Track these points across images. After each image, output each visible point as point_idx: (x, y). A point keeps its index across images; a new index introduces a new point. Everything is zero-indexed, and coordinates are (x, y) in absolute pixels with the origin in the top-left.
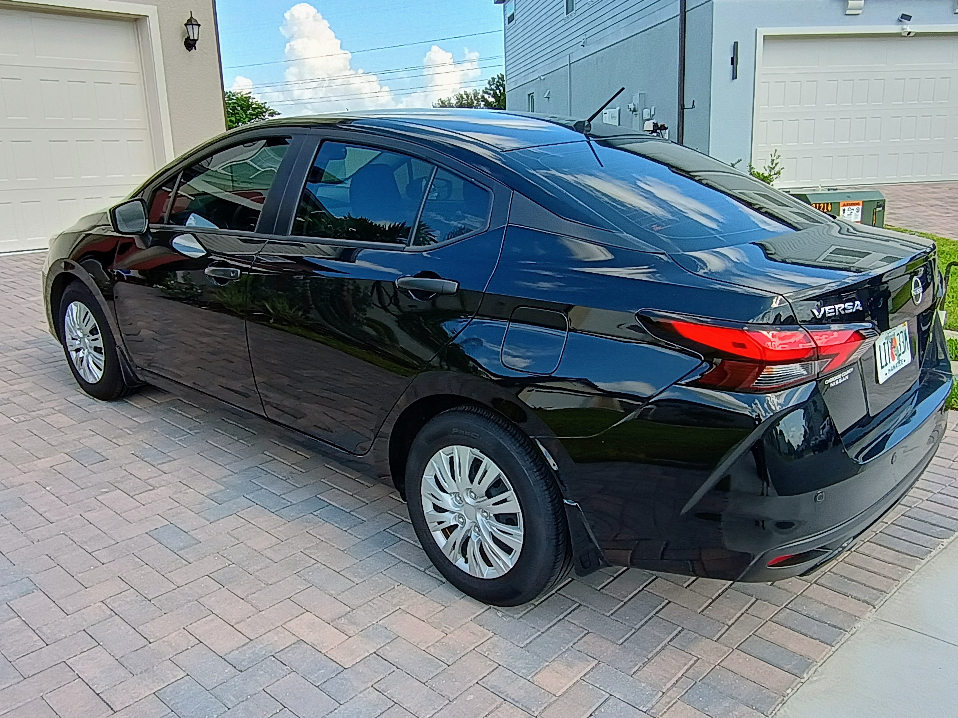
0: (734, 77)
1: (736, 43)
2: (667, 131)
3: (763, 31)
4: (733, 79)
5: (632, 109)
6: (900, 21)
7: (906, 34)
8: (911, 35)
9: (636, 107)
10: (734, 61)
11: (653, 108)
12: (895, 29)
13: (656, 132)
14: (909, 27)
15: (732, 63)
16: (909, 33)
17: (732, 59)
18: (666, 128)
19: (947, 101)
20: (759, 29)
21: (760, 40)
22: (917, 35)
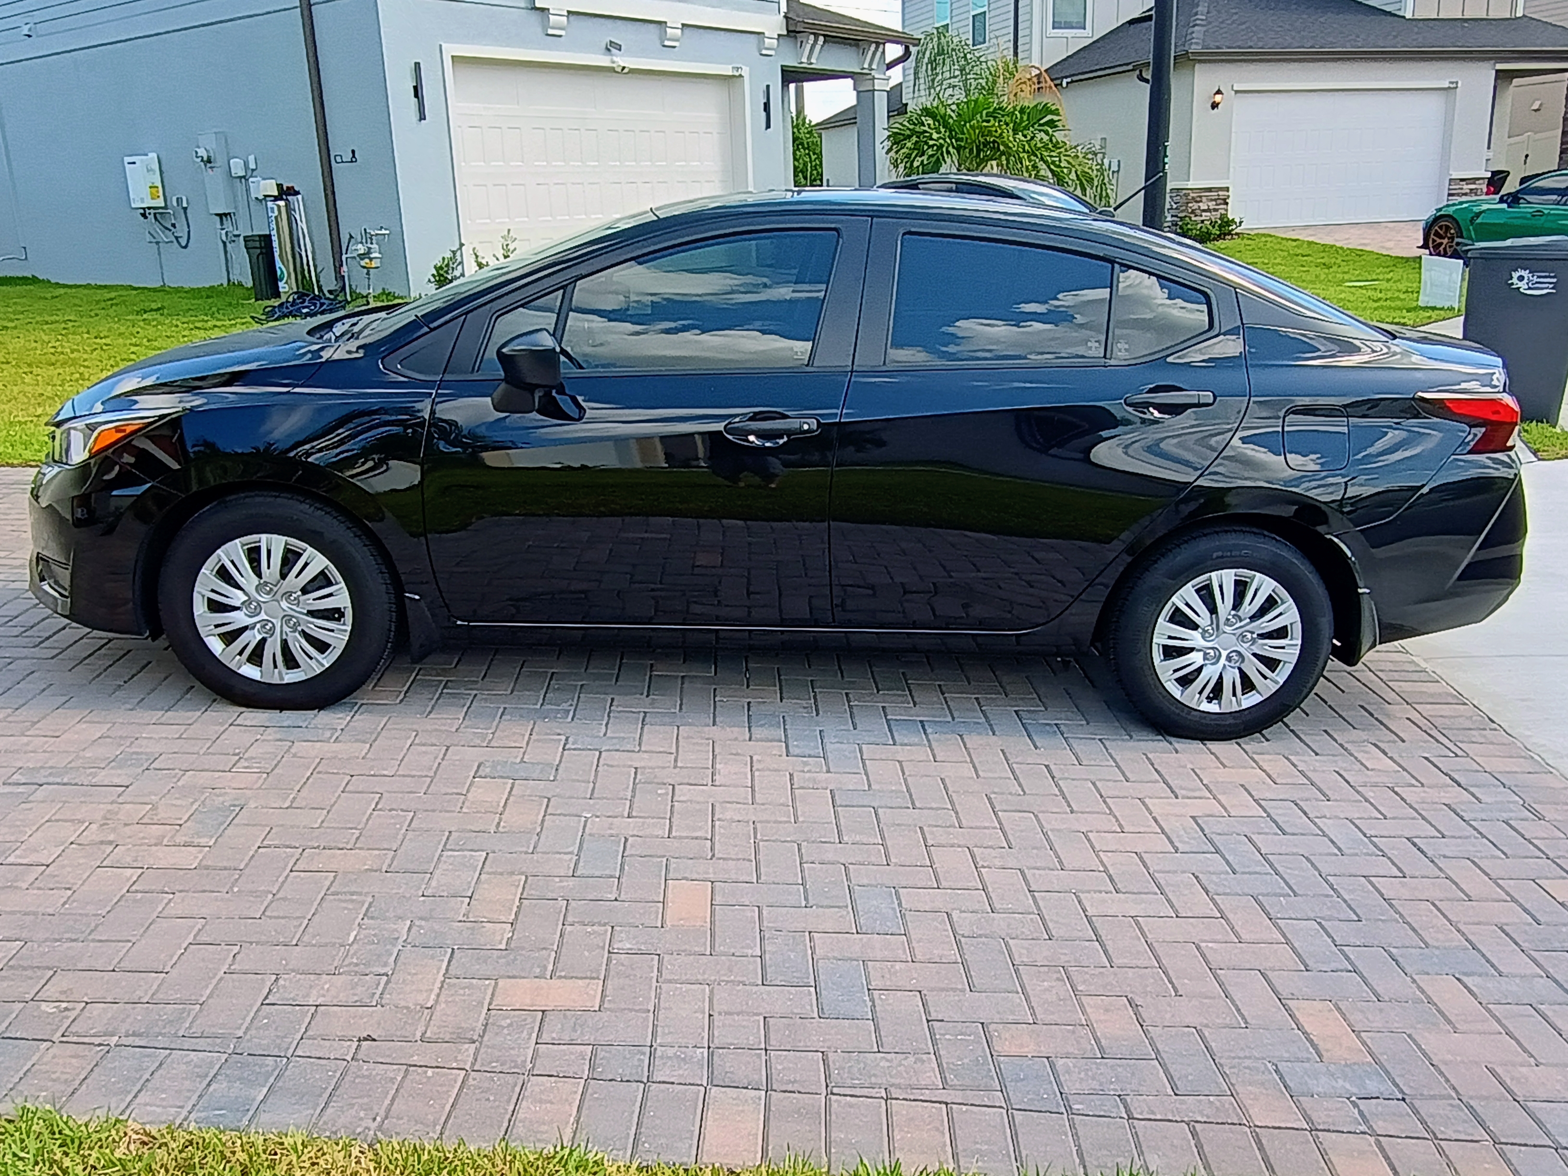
0: (422, 117)
1: (417, 65)
2: (300, 197)
3: (452, 49)
4: (421, 119)
5: (205, 159)
6: (609, 50)
7: (619, 70)
8: (626, 70)
9: (212, 154)
10: (417, 91)
11: (251, 158)
12: (603, 61)
13: (282, 199)
14: (621, 60)
15: (416, 96)
16: (624, 68)
17: (415, 88)
18: (297, 193)
19: (683, 163)
20: (444, 46)
21: (448, 63)
22: (632, 71)
